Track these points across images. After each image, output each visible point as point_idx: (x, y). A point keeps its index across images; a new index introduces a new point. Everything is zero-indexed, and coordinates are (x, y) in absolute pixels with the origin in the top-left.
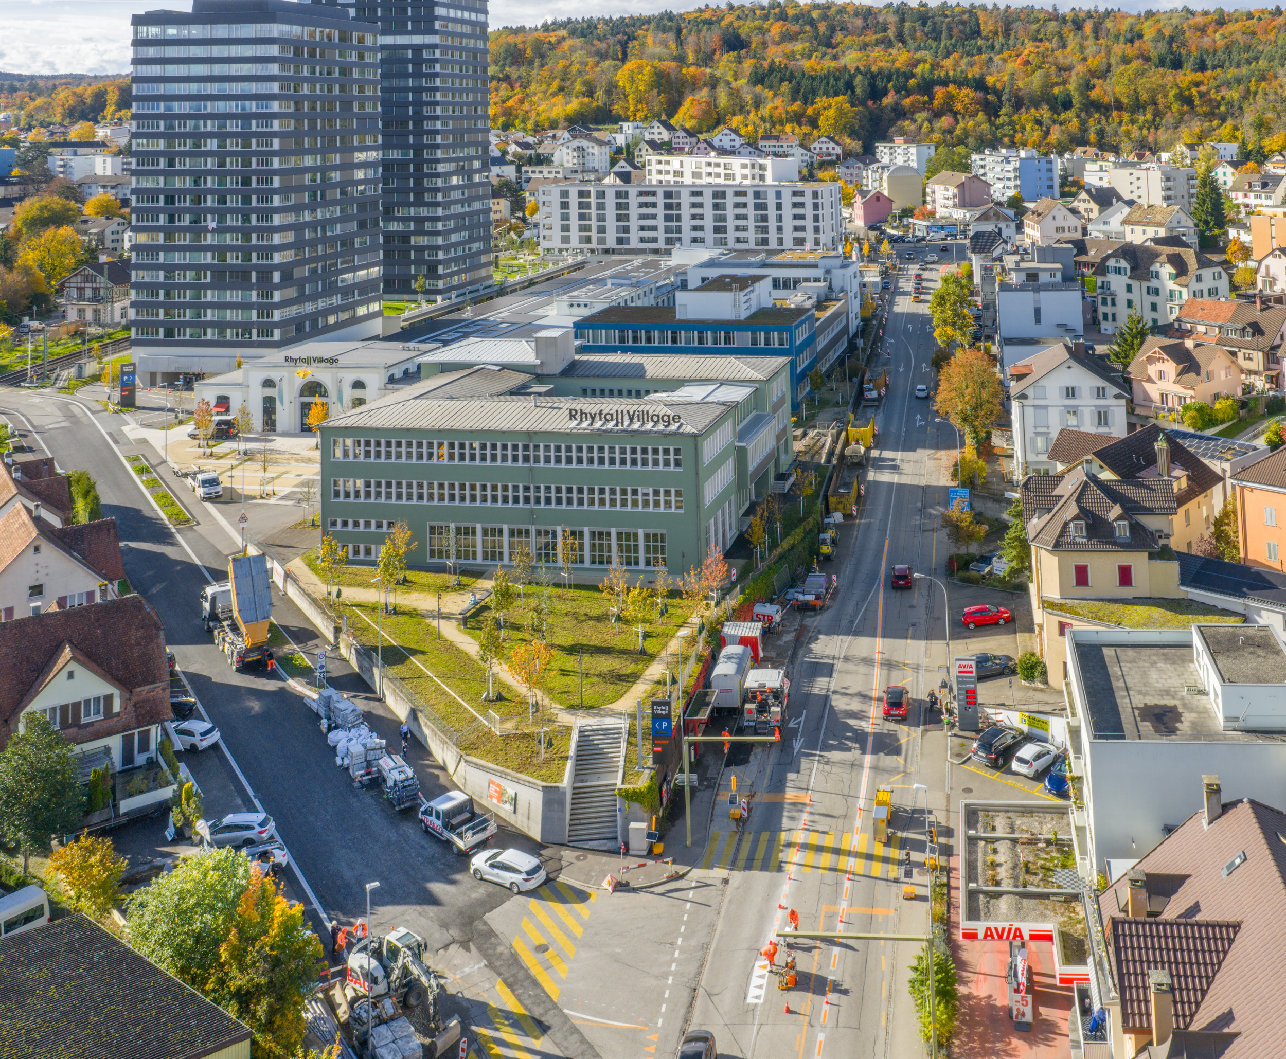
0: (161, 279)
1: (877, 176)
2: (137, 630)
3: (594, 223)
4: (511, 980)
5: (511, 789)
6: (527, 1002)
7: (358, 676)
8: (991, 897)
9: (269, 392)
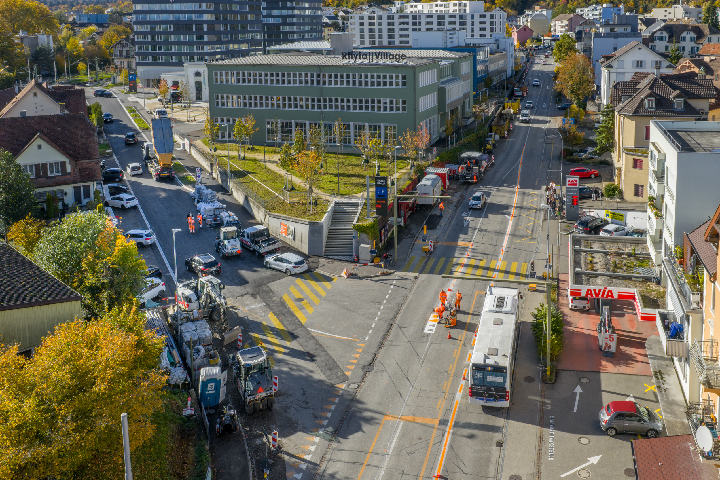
0: (149, 29)
1: (525, 20)
2: (82, 131)
3: (376, 34)
4: (278, 312)
5: (292, 226)
6: (286, 323)
7: (221, 186)
8: (591, 277)
9: (198, 79)
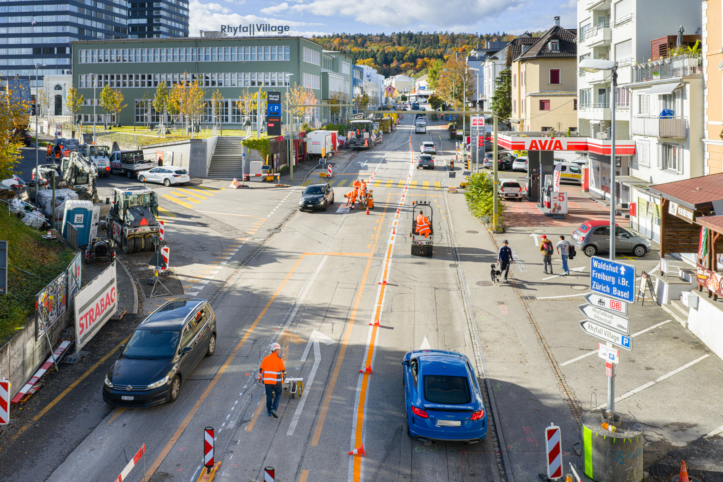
5: (170, 151)
6: (168, 208)
9: (59, 92)
